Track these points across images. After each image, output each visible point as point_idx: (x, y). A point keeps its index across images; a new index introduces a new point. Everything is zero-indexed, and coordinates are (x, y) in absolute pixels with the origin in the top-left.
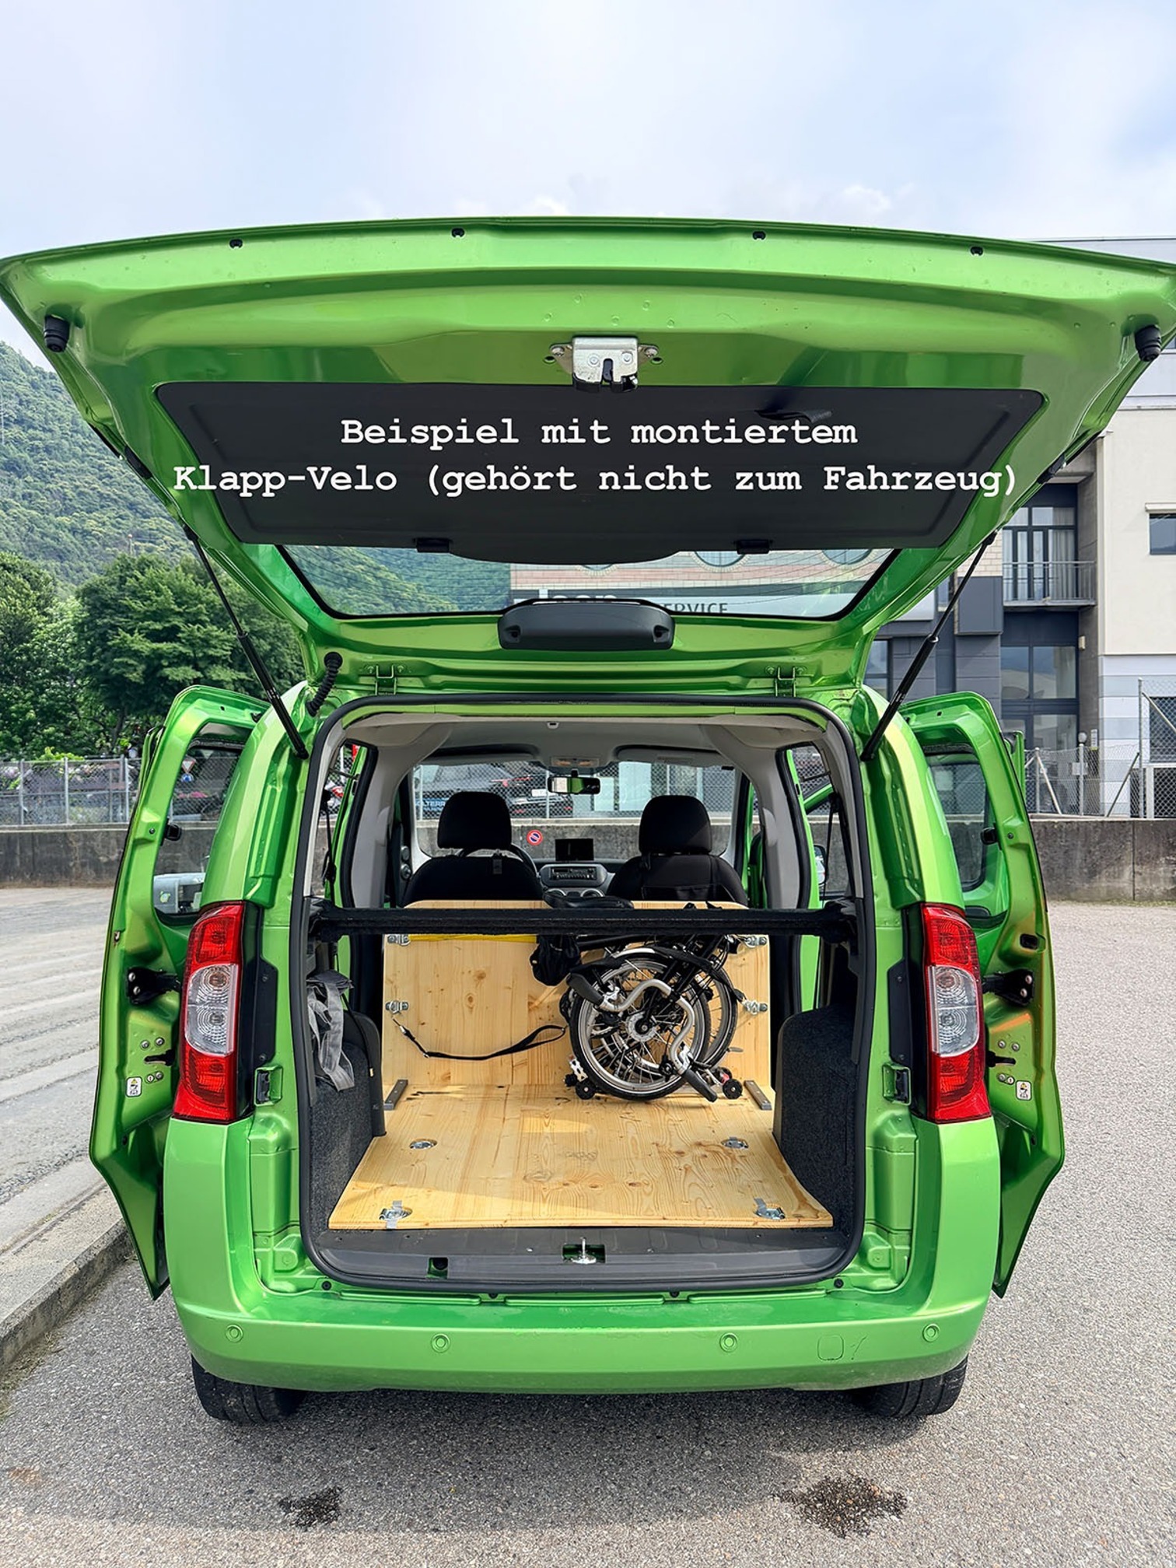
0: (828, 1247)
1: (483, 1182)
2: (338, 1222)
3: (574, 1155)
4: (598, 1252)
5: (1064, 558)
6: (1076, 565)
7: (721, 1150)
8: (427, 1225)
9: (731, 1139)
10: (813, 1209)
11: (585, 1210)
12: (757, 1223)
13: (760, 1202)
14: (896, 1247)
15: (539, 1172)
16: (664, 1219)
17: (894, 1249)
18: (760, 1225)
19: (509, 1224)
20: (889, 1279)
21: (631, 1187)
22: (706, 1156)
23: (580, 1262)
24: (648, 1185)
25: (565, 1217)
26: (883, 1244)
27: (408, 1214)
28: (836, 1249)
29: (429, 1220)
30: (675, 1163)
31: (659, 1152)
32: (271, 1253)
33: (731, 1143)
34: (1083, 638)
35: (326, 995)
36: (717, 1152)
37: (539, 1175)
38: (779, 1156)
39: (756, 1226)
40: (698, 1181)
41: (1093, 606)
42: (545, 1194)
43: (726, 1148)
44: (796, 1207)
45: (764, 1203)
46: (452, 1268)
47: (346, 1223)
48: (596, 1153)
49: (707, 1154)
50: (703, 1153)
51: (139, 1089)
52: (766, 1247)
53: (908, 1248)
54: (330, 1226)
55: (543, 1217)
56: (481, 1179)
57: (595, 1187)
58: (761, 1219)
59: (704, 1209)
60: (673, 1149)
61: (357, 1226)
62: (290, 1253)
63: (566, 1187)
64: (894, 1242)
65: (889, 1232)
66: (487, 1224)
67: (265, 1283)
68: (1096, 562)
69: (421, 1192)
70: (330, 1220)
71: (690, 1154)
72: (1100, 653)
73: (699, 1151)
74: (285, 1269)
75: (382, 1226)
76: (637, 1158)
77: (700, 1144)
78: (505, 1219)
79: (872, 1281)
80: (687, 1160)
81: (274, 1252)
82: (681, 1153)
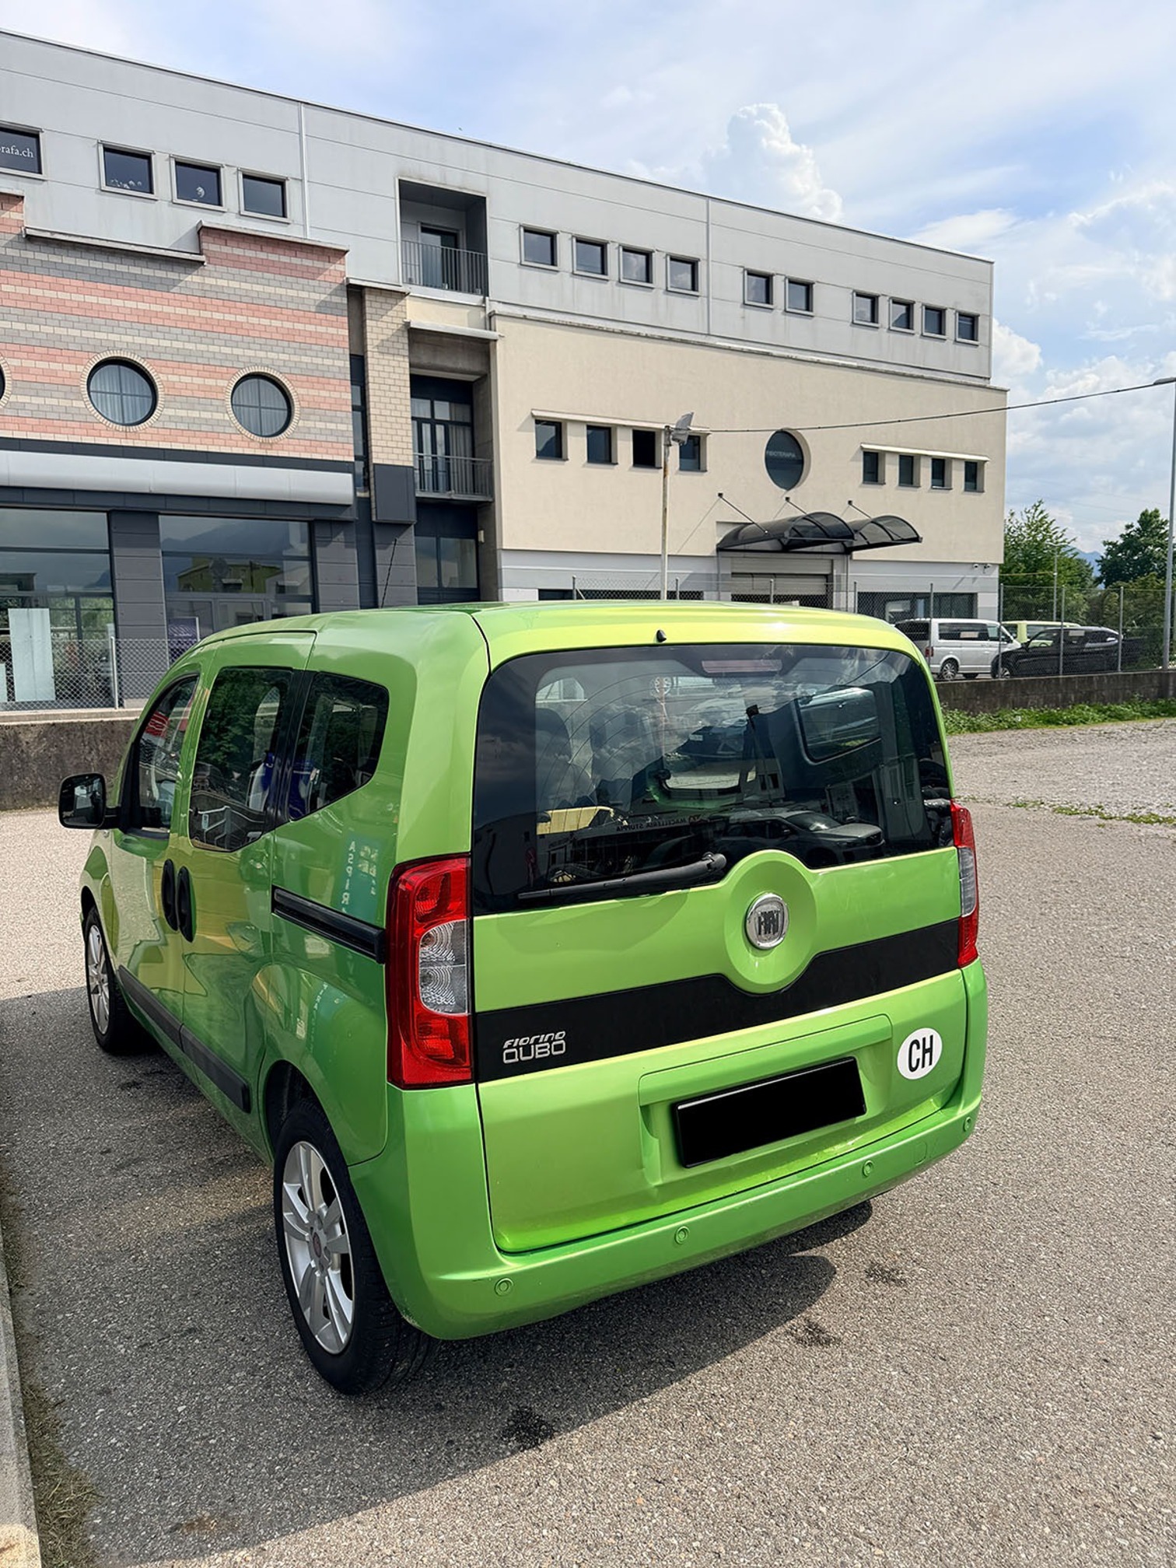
5: (463, 453)
6: (474, 461)
34: (482, 532)
41: (491, 503)
68: (492, 461)
72: (498, 547)
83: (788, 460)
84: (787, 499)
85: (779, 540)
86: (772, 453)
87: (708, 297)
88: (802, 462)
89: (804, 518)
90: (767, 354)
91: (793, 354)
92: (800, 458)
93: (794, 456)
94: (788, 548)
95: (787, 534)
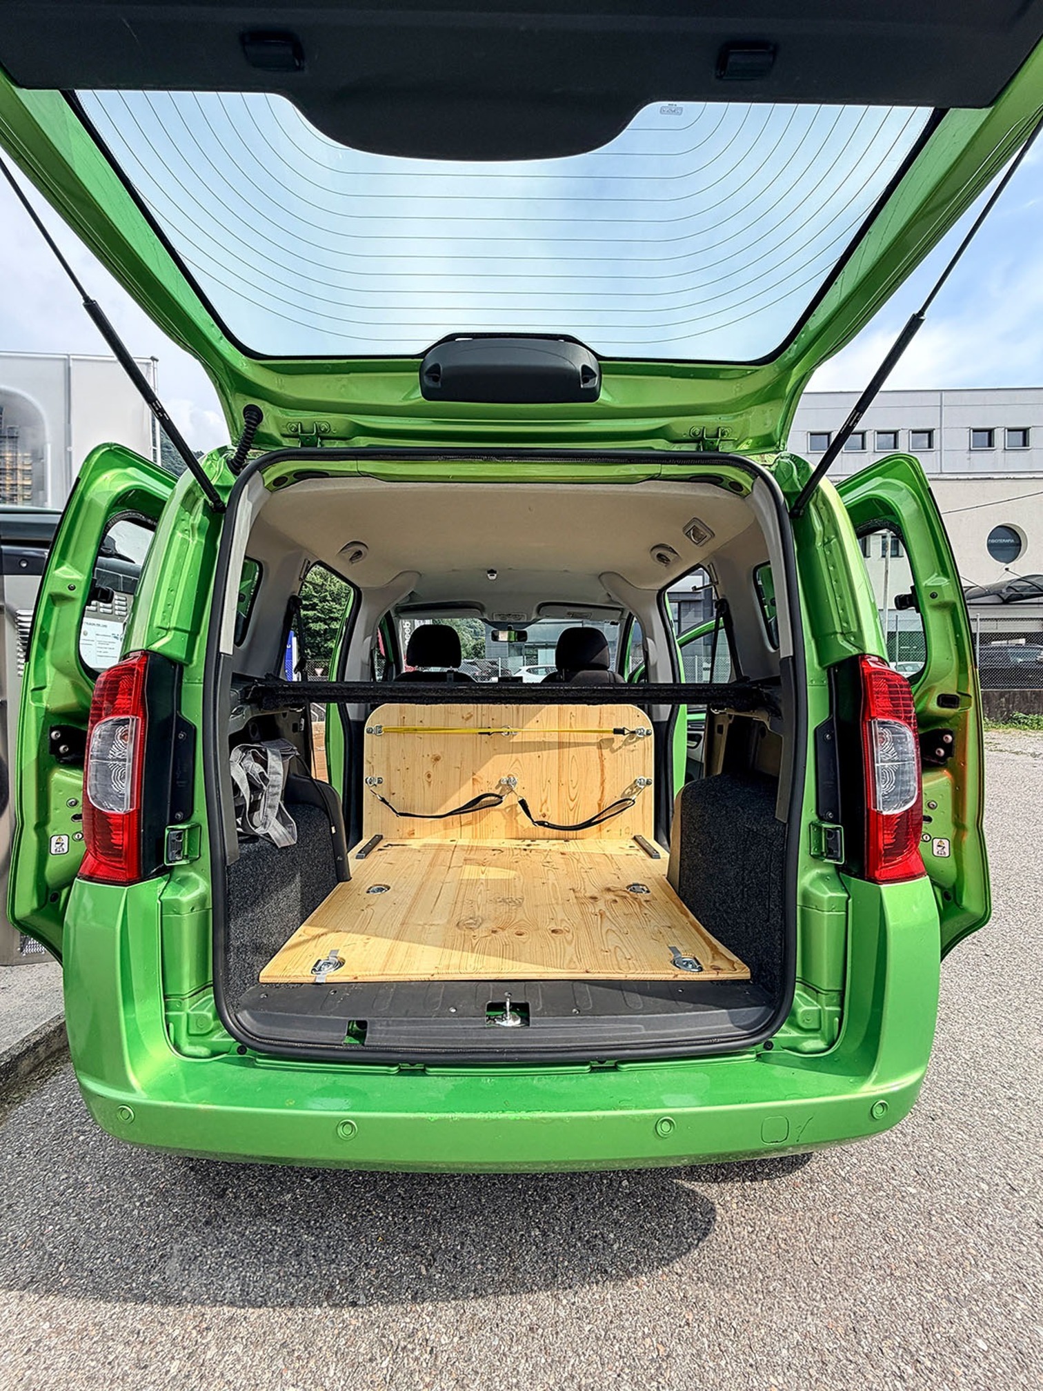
0: (756, 1006)
1: (420, 927)
2: (268, 977)
3: (504, 900)
4: (522, 1010)
7: (628, 895)
8: (356, 978)
9: (634, 885)
10: (728, 959)
11: (511, 962)
12: (676, 976)
13: (674, 950)
14: (827, 1008)
15: (471, 918)
16: (587, 972)
17: (824, 1009)
18: (680, 977)
19: (436, 978)
20: (819, 1041)
21: (554, 934)
22: (616, 901)
23: (504, 1024)
24: (568, 932)
25: (491, 971)
26: (814, 1006)
27: (341, 966)
28: (763, 1008)
29: (358, 974)
30: (591, 909)
31: (576, 897)
32: (186, 1015)
33: (633, 887)
35: (267, 758)
36: (625, 897)
37: (471, 921)
38: (679, 901)
39: (676, 979)
40: (614, 928)
42: (474, 942)
43: (631, 893)
44: (710, 957)
45: (679, 952)
46: (371, 1033)
47: (276, 977)
48: (523, 899)
49: (617, 899)
50: (614, 898)
51: (65, 847)
52: (692, 1006)
53: (838, 1009)
54: (261, 980)
55: (470, 970)
56: (419, 925)
57: (521, 935)
58: (682, 971)
59: (624, 961)
60: (588, 895)
61: (286, 980)
62: (206, 1017)
63: (494, 935)
64: (824, 1002)
65: (818, 992)
66: (414, 978)
67: (177, 1047)
69: (359, 939)
70: (261, 974)
71: (603, 901)
73: (610, 896)
74: (199, 1033)
75: (311, 980)
76: (557, 904)
77: (609, 890)
78: (432, 972)
79: (801, 1043)
80: (601, 905)
81: (188, 1015)
82: (594, 898)
83: (1010, 544)
84: (1007, 569)
85: (998, 595)
86: (993, 541)
87: (941, 450)
88: (1020, 544)
89: (1019, 580)
90: (989, 479)
91: (1012, 476)
92: (1018, 542)
93: (1013, 541)
94: (1006, 602)
95: (1004, 591)
